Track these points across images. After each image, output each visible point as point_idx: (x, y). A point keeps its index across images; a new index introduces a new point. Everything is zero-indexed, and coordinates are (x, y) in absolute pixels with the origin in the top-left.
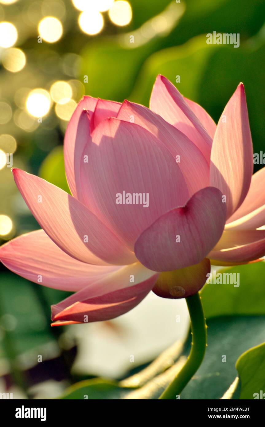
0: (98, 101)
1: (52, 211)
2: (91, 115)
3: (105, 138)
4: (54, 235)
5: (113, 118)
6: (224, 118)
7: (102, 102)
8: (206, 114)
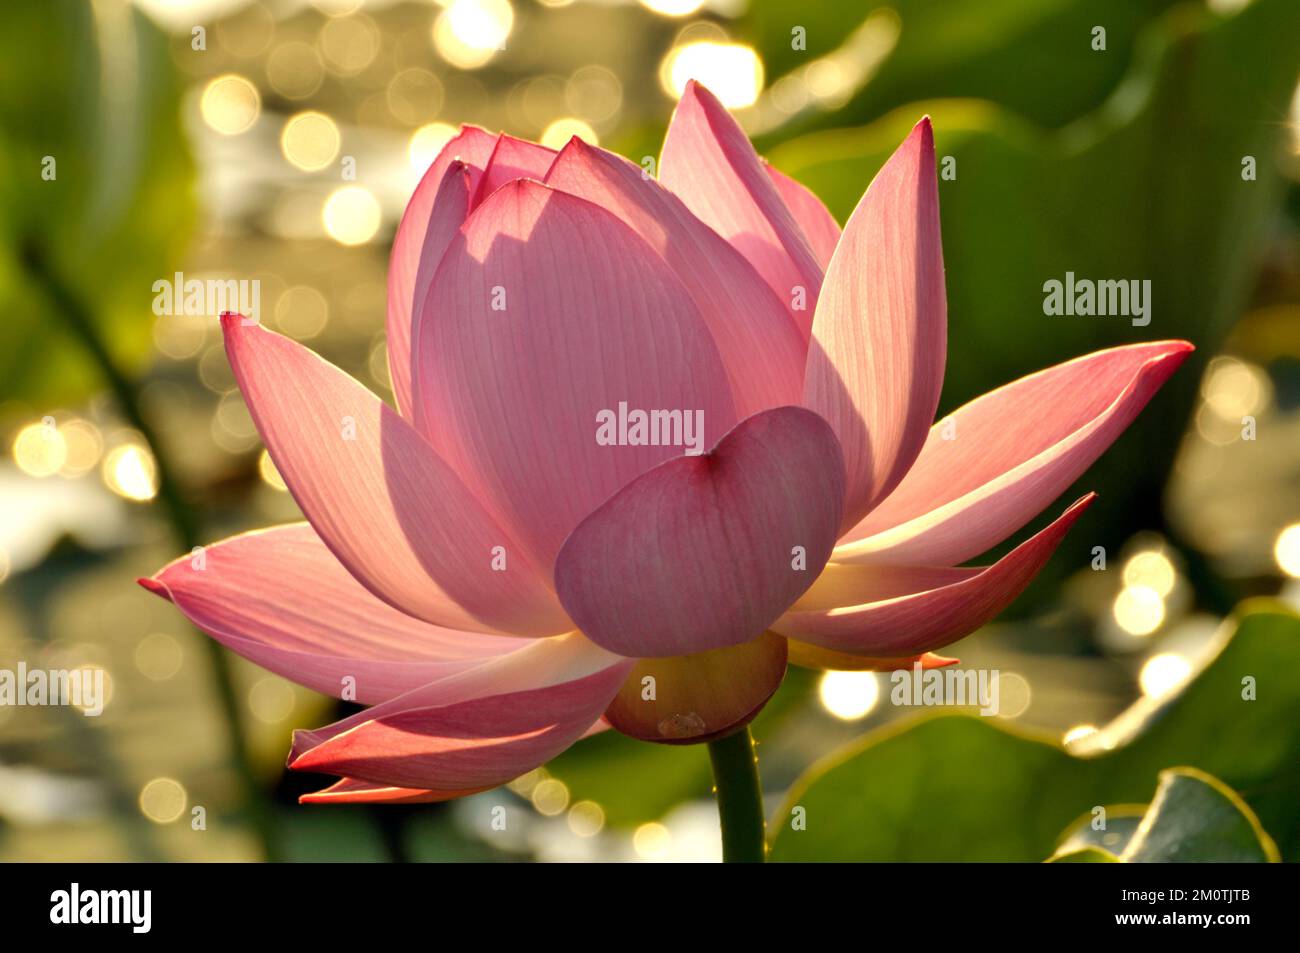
0: (499, 141)
1: (328, 447)
2: (477, 180)
3: (502, 242)
4: (327, 521)
5: (531, 182)
6: (865, 208)
7: (511, 148)
8: (827, 220)
